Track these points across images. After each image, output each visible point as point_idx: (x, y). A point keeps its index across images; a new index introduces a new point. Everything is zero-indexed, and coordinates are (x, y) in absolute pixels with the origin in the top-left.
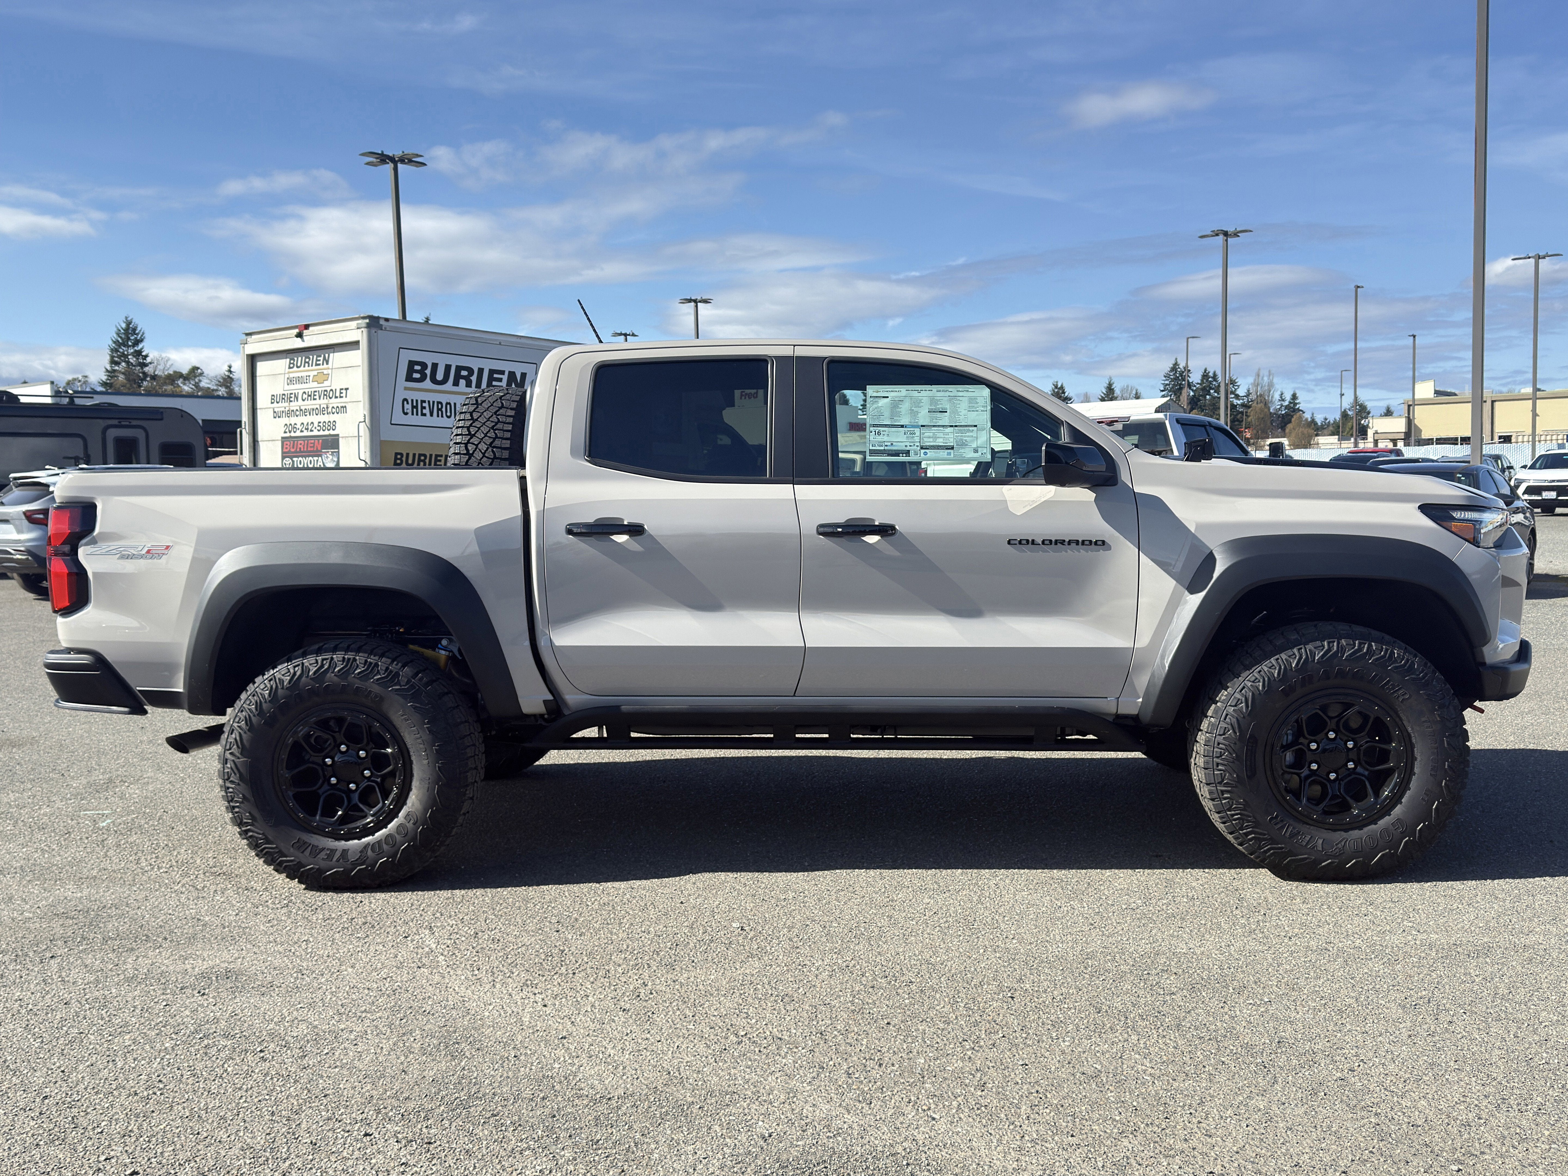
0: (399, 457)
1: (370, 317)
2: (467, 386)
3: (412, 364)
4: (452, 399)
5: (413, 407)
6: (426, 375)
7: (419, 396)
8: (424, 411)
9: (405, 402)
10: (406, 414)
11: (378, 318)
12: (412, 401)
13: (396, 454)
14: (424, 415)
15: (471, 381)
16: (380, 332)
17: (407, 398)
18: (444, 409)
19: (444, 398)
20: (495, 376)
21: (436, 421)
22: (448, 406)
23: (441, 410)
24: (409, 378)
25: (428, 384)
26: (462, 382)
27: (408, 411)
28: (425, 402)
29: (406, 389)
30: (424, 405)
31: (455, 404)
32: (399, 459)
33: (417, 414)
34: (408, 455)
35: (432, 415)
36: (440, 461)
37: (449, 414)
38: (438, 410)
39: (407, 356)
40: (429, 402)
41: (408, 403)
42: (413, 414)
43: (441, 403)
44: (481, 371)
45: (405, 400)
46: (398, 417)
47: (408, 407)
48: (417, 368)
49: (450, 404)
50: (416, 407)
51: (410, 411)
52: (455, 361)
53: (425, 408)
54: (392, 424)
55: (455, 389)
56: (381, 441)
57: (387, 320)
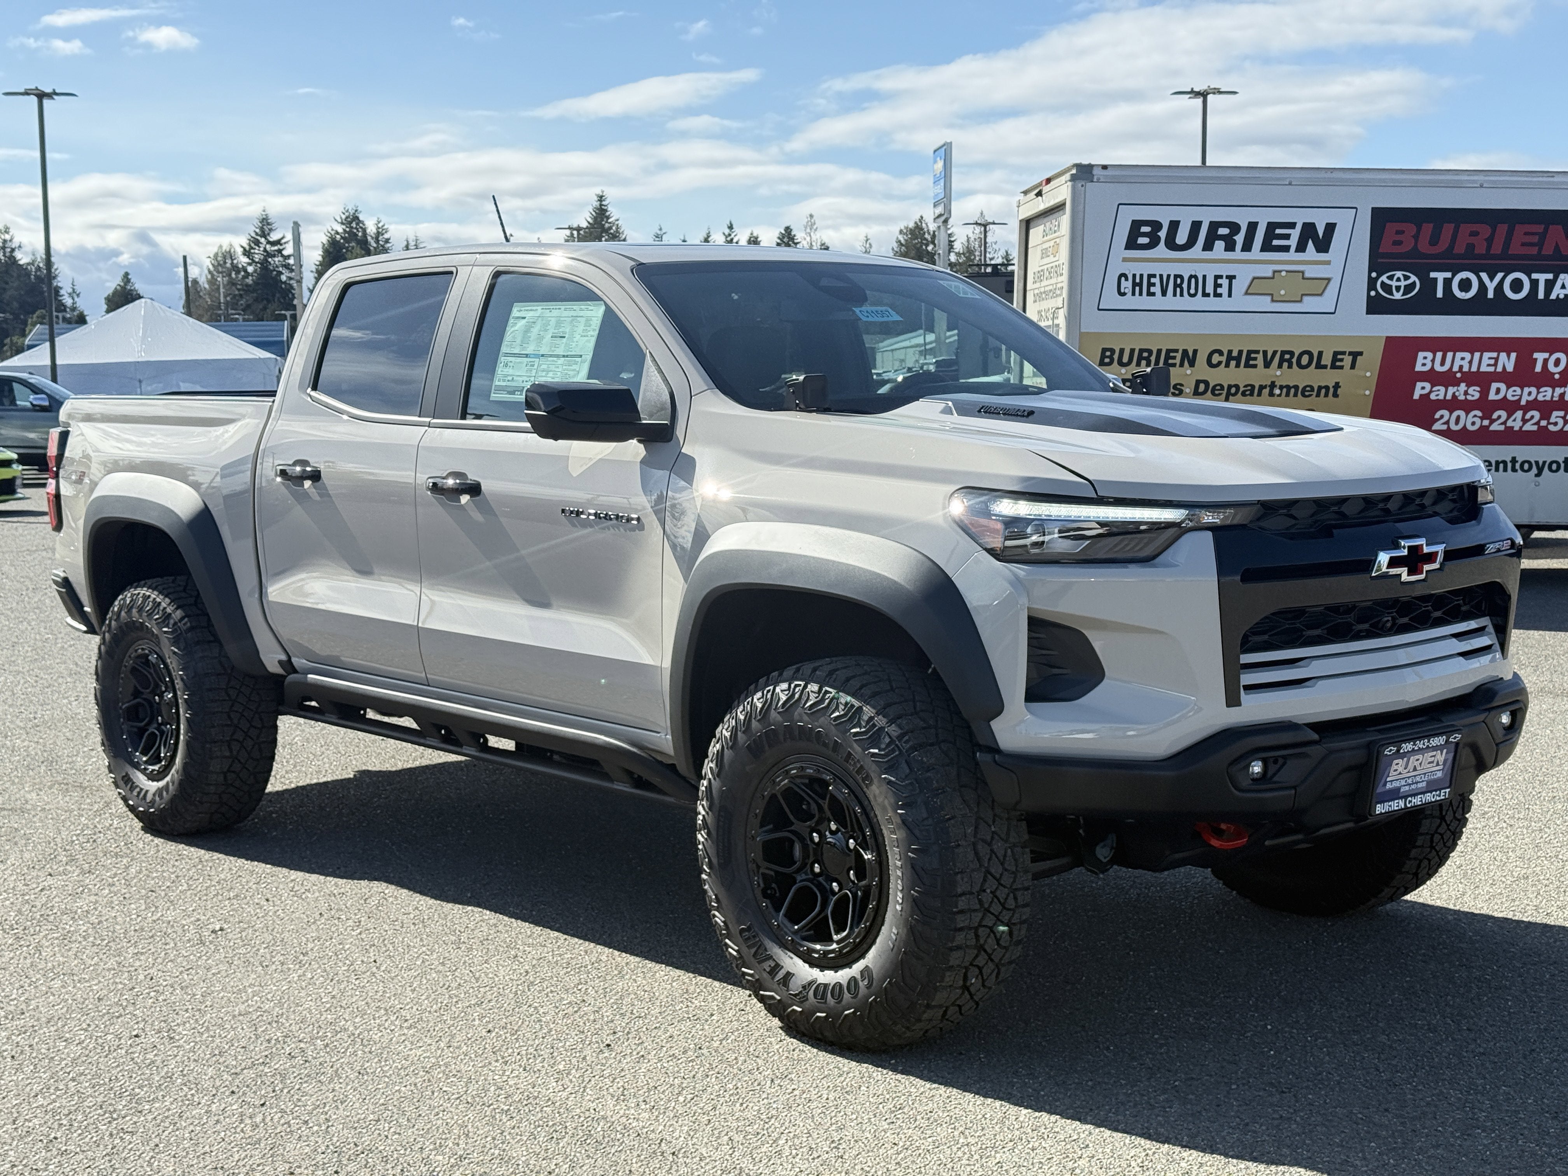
0: (1108, 354)
1: (1078, 166)
2: (1226, 250)
3: (1136, 225)
4: (1199, 270)
5: (1134, 284)
6: (1159, 238)
7: (1145, 269)
8: (1152, 289)
9: (1123, 279)
10: (1124, 294)
11: (1090, 167)
12: (1134, 276)
13: (1104, 350)
14: (1153, 294)
15: (1235, 242)
16: (1089, 185)
17: (1127, 273)
18: (1185, 286)
19: (1186, 271)
20: (1278, 231)
21: (1171, 301)
22: (1193, 280)
23: (1180, 286)
24: (1131, 244)
25: (1161, 250)
26: (1220, 245)
27: (1126, 291)
28: (1154, 276)
29: (1125, 260)
30: (1153, 280)
31: (1204, 277)
32: (1107, 357)
33: (1141, 294)
34: (1122, 351)
35: (1164, 293)
36: (1174, 358)
37: (1192, 291)
38: (1176, 286)
39: (1128, 216)
40: (1161, 276)
41: (1127, 279)
42: (1133, 294)
43: (1181, 277)
44: (1253, 227)
45: (1124, 275)
46: (1111, 299)
47: (1127, 285)
48: (1146, 229)
49: (1196, 277)
50: (1140, 285)
51: (1129, 291)
52: (1206, 217)
53: (1154, 285)
54: (1099, 309)
55: (1208, 255)
56: (1081, 334)
57: (1105, 167)
